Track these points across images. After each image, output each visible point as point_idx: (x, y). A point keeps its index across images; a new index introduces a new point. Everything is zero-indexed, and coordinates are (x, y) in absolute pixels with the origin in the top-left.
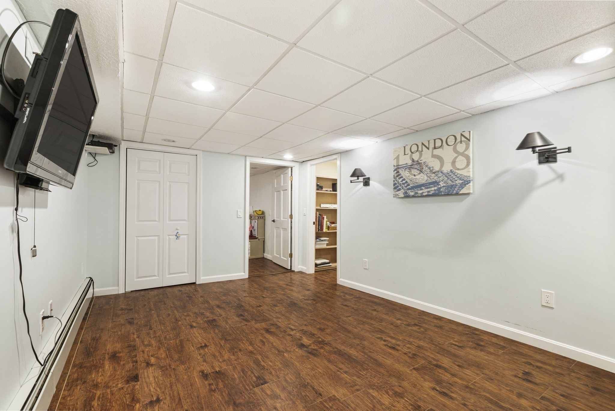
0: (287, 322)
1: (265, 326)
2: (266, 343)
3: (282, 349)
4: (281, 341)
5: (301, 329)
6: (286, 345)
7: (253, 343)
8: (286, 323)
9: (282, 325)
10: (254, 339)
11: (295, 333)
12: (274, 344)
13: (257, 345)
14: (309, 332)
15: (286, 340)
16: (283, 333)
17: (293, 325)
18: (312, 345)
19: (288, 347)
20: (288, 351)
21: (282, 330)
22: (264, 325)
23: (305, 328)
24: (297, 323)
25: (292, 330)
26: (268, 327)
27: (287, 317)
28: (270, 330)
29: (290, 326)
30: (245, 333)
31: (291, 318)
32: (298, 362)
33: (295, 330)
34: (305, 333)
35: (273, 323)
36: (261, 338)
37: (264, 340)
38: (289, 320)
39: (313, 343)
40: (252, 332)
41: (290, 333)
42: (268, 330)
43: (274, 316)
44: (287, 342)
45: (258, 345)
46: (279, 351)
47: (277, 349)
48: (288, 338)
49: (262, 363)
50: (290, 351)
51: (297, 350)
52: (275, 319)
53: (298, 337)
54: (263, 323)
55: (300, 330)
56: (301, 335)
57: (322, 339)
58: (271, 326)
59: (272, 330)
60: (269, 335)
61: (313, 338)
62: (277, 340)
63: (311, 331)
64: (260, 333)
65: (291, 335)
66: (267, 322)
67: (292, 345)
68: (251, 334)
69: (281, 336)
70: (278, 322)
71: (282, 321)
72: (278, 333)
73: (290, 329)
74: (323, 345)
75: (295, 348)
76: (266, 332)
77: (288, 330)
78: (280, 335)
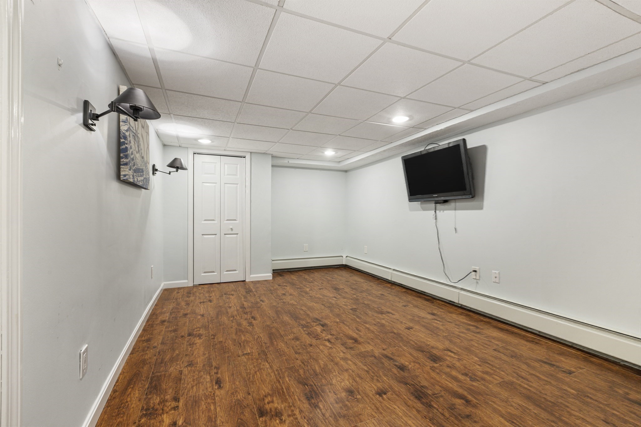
0: (333, 352)
1: (360, 346)
2: (355, 329)
3: (341, 324)
4: (341, 330)
5: (318, 340)
6: (337, 327)
7: (366, 329)
8: (334, 349)
9: (339, 348)
10: (367, 332)
11: (327, 336)
12: (347, 328)
13: (363, 328)
14: (311, 337)
15: (336, 331)
16: (339, 337)
17: (326, 346)
18: (314, 325)
19: (336, 325)
20: (336, 323)
21: (340, 340)
22: (362, 348)
23: (314, 341)
24: (320, 350)
25: (329, 341)
26: (356, 345)
27: (332, 360)
28: (353, 341)
29: (330, 346)
30: (379, 339)
31: (327, 357)
32: (330, 316)
33: (325, 340)
34: (317, 337)
35: (351, 350)
36: (360, 333)
37: (357, 332)
38: (330, 355)
39: (313, 327)
40: (372, 340)
41: (332, 336)
42: (355, 341)
43: (349, 362)
44: (336, 329)
45: (361, 328)
46: (344, 323)
47: (345, 324)
48: (334, 333)
49: (355, 317)
50: (334, 322)
51: (329, 323)
52: (349, 356)
53: (324, 332)
54: (363, 351)
55: (320, 339)
56: (322, 334)
57: (303, 329)
58: (352, 347)
59: (351, 341)
60: (353, 336)
61: (310, 331)
62: (345, 331)
63: (309, 337)
64: (363, 338)
65: (331, 334)
66: (358, 352)
67: (332, 326)
68: (372, 337)
69: (341, 335)
70: (344, 351)
71: (339, 353)
72: (344, 338)
73: (331, 341)
74: (306, 324)
75: (330, 324)
76: (357, 339)
77: (333, 341)
78: (343, 335)
